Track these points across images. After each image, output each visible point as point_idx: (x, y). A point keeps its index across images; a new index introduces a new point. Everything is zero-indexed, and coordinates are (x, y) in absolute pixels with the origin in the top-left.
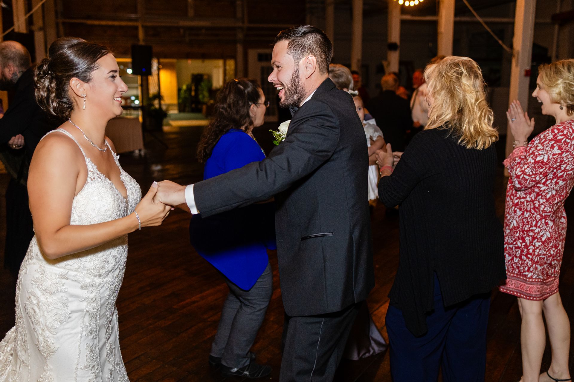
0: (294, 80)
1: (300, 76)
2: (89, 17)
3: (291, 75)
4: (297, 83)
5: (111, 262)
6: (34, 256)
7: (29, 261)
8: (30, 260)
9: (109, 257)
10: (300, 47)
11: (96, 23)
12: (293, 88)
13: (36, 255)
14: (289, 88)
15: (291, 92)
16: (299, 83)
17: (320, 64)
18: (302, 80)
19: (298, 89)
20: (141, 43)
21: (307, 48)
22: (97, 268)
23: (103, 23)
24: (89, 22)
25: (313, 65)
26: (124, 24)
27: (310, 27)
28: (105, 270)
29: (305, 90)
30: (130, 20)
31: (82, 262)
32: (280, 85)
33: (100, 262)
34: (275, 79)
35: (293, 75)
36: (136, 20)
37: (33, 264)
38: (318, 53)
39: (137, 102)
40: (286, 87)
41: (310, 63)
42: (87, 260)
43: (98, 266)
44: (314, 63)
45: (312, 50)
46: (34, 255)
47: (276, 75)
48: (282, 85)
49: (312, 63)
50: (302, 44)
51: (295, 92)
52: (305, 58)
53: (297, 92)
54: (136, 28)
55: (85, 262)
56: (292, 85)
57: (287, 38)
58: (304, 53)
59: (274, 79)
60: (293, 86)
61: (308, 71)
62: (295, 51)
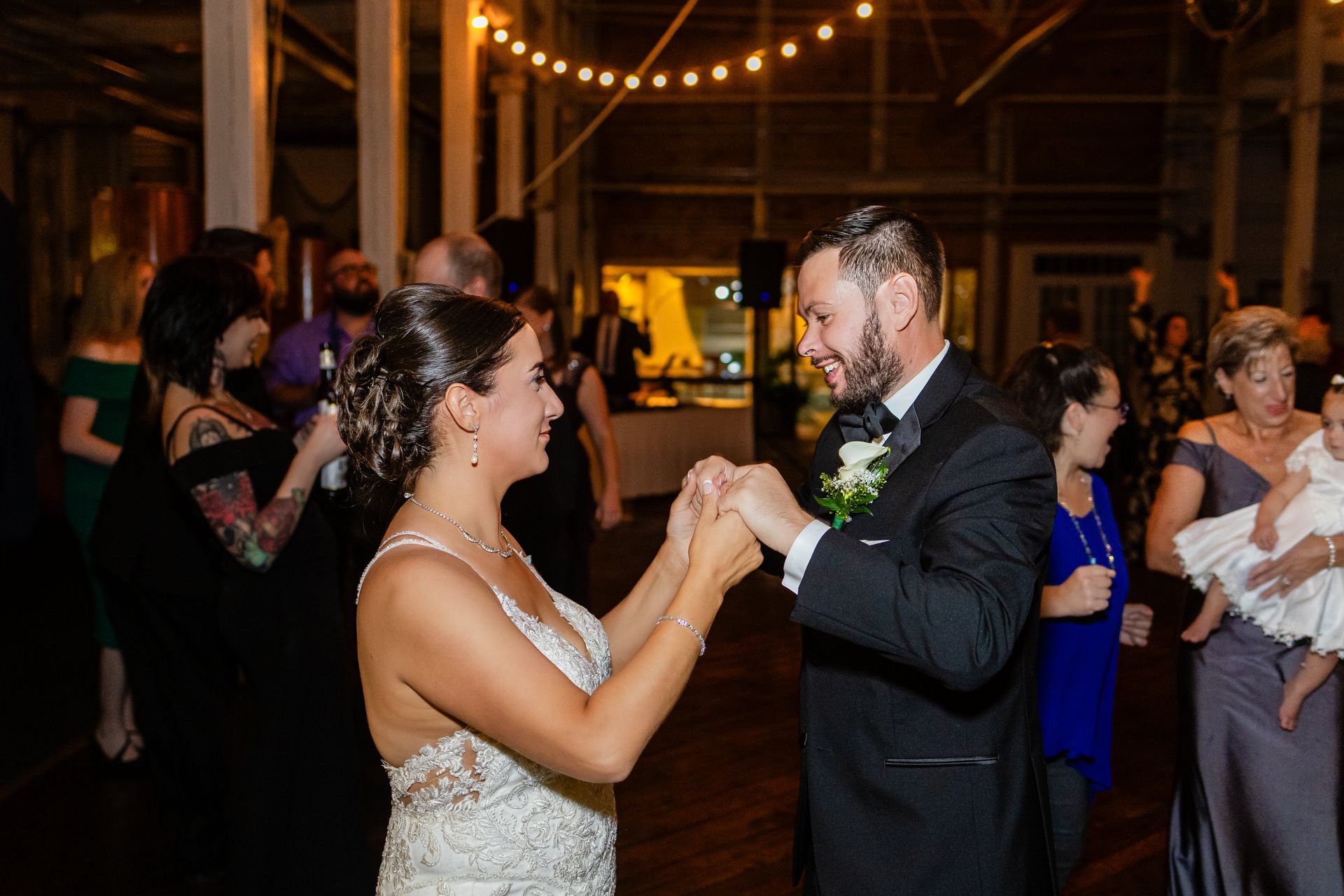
0: (870, 339)
1: (883, 329)
2: (649, 179)
3: (861, 329)
4: (876, 346)
5: (600, 832)
6: (414, 866)
7: (402, 883)
8: (404, 880)
9: (593, 822)
10: (870, 258)
11: (664, 189)
12: (869, 361)
13: (422, 862)
14: (859, 361)
15: (865, 372)
16: (881, 346)
17: (924, 292)
18: (889, 336)
19: (882, 360)
20: (760, 234)
21: (887, 258)
22: (573, 856)
23: (679, 190)
24: (649, 189)
25: (911, 296)
26: (722, 190)
27: (881, 209)
28: (592, 856)
29: (899, 361)
30: (738, 182)
31: (539, 851)
32: (831, 360)
33: (579, 839)
34: (818, 346)
35: (865, 328)
36: (750, 182)
37: (417, 888)
38: (916, 266)
39: (734, 368)
40: (850, 360)
41: (901, 291)
42: (547, 844)
43: (575, 851)
44: (912, 291)
45: (901, 260)
46: (416, 864)
47: (818, 337)
48: (838, 357)
49: (908, 292)
50: (875, 250)
51: (873, 370)
52: (888, 282)
53: (879, 368)
54: (749, 200)
55: (546, 848)
56: (866, 354)
57: (831, 243)
58: (883, 270)
59: (814, 348)
60: (869, 352)
61: (899, 313)
62: (859, 268)
